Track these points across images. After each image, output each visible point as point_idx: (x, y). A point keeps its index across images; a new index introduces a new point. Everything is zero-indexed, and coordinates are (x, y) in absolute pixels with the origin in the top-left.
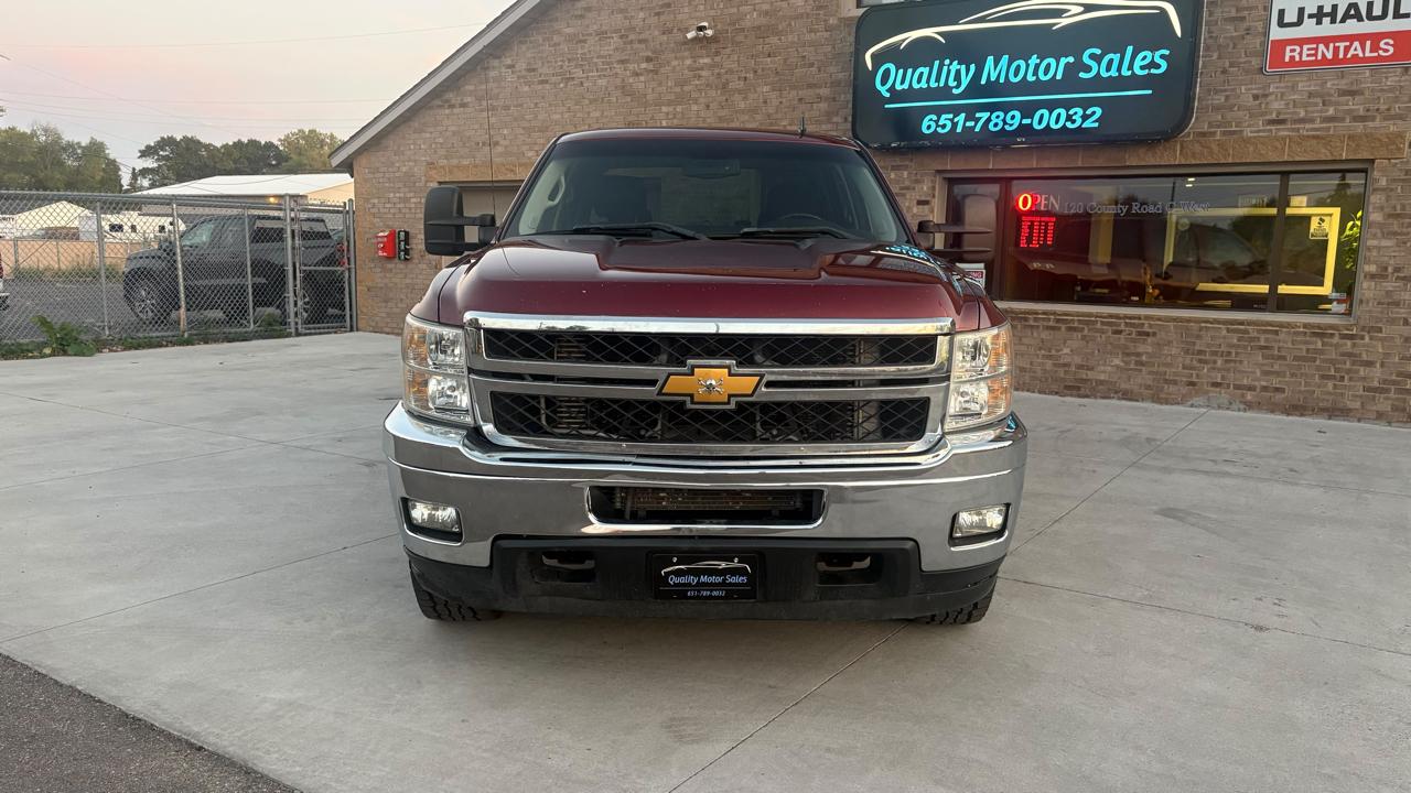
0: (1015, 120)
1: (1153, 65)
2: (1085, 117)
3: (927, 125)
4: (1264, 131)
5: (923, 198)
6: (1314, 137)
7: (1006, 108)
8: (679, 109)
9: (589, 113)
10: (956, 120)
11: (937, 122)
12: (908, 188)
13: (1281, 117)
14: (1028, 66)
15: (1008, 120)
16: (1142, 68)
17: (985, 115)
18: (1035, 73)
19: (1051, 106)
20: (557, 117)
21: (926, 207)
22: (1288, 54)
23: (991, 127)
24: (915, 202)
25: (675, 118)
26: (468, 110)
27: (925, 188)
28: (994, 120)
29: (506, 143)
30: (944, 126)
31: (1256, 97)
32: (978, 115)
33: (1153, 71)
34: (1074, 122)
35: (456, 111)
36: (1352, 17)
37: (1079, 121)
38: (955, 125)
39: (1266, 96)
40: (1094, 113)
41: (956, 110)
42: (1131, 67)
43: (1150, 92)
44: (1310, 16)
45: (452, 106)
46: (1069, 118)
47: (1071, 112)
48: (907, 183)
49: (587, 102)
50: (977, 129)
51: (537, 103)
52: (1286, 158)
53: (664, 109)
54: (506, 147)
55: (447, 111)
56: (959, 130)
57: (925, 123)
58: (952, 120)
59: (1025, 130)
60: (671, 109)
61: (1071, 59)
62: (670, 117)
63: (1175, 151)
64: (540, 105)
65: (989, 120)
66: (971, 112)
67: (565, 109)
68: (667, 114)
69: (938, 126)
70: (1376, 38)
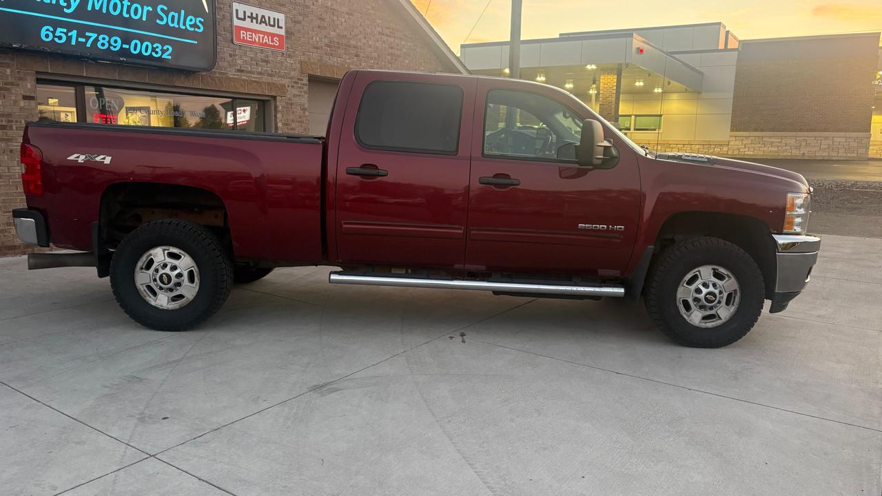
0: (117, 44)
1: (195, 26)
2: (163, 51)
3: (45, 33)
4: (236, 75)
5: (28, 94)
6: (256, 82)
7: (111, 33)
10: (69, 34)
11: (54, 32)
12: (12, 84)
13: (242, 68)
14: (122, 5)
15: (112, 42)
16: (191, 26)
17: (94, 36)
18: (128, 12)
19: (142, 39)
21: (32, 102)
22: (242, 35)
23: (99, 45)
24: (21, 97)
27: (29, 86)
28: (101, 41)
30: (60, 38)
31: (230, 55)
32: (87, 34)
33: (196, 30)
34: (157, 53)
36: (263, 22)
37: (160, 53)
38: (69, 38)
39: (235, 55)
40: (168, 49)
41: (70, 27)
42: (184, 24)
43: (196, 42)
44: (249, 17)
46: (154, 50)
47: (155, 46)
48: (10, 80)
50: (88, 45)
52: (246, 92)
56: (73, 42)
57: (43, 32)
58: (66, 34)
59: (124, 52)
61: (150, 9)
63: (199, 79)
65: (97, 40)
66: (82, 31)
69: (54, 36)
70: (273, 35)
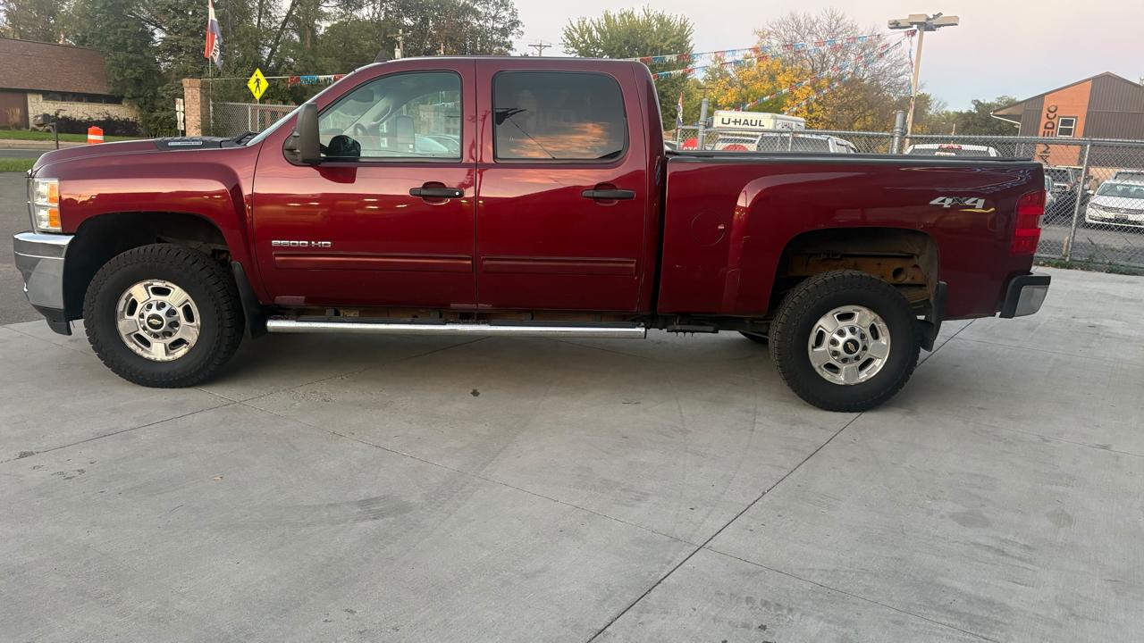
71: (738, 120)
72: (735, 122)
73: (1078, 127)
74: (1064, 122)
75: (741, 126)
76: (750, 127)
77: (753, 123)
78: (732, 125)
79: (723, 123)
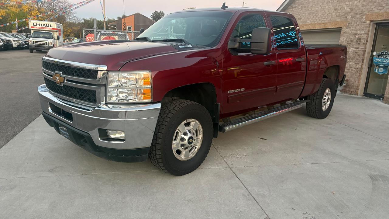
8: (351, 3)
9: (325, 7)
20: (317, 9)
25: (349, 6)
26: (296, 9)
29: (303, 18)
35: (294, 9)
45: (293, 8)
49: (325, 3)
51: (312, 5)
53: (347, 3)
54: (303, 19)
55: (292, 9)
60: (348, 3)
62: (348, 6)
64: (313, 5)
67: (319, 6)
68: (347, 5)
71: (40, 24)
72: (39, 25)
73: (133, 29)
74: (129, 28)
75: (42, 27)
76: (46, 27)
77: (48, 26)
78: (38, 26)
79: (33, 25)
